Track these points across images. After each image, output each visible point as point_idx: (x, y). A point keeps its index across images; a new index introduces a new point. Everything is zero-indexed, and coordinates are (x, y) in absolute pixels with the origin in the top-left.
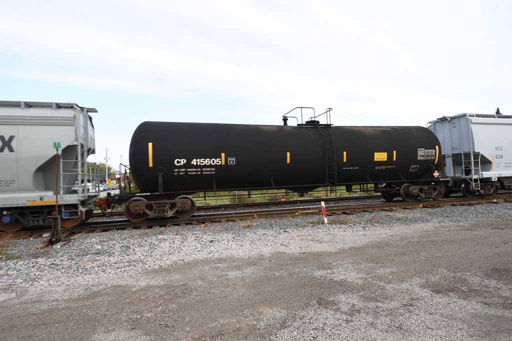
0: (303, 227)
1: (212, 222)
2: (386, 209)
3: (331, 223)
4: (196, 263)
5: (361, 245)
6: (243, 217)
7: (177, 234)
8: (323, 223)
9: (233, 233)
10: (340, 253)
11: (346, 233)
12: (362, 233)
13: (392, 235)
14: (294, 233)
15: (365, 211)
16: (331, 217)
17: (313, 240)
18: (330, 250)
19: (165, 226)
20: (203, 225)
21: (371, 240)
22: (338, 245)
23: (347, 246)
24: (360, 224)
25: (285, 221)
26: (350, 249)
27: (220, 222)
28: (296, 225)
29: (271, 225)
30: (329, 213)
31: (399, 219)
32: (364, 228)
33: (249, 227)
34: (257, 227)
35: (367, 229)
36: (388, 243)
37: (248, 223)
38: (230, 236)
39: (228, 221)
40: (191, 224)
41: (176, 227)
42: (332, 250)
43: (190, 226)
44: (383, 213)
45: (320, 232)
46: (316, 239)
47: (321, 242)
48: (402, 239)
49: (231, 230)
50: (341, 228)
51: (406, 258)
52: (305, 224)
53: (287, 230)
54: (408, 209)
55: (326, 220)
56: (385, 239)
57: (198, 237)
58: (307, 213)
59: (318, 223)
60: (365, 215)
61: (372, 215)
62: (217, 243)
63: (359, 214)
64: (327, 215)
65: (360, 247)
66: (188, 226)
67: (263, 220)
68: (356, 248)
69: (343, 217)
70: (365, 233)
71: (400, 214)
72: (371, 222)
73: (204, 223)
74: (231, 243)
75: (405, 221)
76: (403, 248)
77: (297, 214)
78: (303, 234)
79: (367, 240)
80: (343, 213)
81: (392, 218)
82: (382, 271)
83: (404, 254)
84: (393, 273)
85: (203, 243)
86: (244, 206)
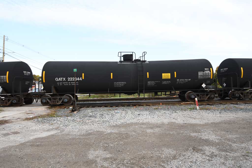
0: (185, 110)
1: (139, 106)
2: (234, 103)
3: (201, 109)
4: (132, 124)
5: (218, 121)
6: (154, 104)
7: (123, 110)
8: (196, 109)
9: (149, 111)
10: (206, 125)
11: (209, 115)
12: (218, 115)
13: (236, 118)
14: (180, 113)
15: (221, 104)
16: (201, 106)
17: (190, 117)
18: (200, 123)
19: (118, 106)
20: (135, 107)
21: (224, 119)
22: (204, 121)
23: (210, 122)
24: (218, 110)
25: (175, 107)
26: (212, 123)
27: (143, 106)
28: (181, 109)
29: (168, 109)
30: (200, 104)
31: (242, 109)
32: (220, 113)
33: (157, 109)
34: (161, 109)
35: (222, 113)
36: (234, 122)
37: (156, 107)
38: (147, 112)
39: (147, 105)
40: (130, 106)
41: (123, 107)
42: (201, 123)
43: (129, 107)
44: (232, 105)
45: (194, 114)
46: (192, 117)
47: (195, 119)
48: (243, 120)
49: (148, 110)
50: (206, 112)
51: (245, 130)
52: (186, 109)
53: (177, 111)
54: (247, 103)
55: (198, 107)
56: (233, 119)
57: (133, 112)
58: (187, 104)
59: (194, 109)
60: (220, 106)
61: (225, 106)
62: (141, 115)
63: (217, 105)
64: (199, 105)
65: (218, 123)
66: (128, 107)
67: (164, 106)
68: (215, 123)
69: (208, 106)
70: (221, 115)
71: (243, 106)
72: (225, 110)
73: (135, 106)
74: (148, 116)
75: (246, 110)
76: (244, 125)
77: (182, 103)
78: (185, 114)
79: (222, 119)
80: (208, 104)
81: (237, 108)
82: (230, 136)
83: (244, 128)
84: (237, 138)
85: (135, 115)
86: (154, 99)
